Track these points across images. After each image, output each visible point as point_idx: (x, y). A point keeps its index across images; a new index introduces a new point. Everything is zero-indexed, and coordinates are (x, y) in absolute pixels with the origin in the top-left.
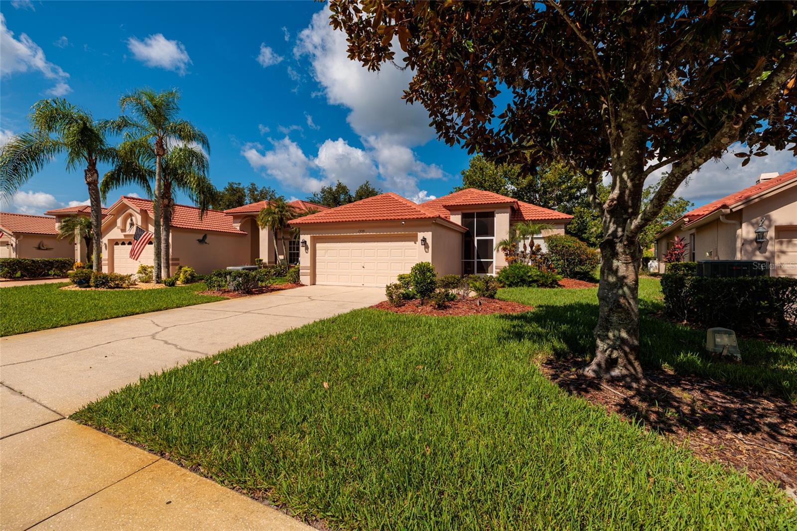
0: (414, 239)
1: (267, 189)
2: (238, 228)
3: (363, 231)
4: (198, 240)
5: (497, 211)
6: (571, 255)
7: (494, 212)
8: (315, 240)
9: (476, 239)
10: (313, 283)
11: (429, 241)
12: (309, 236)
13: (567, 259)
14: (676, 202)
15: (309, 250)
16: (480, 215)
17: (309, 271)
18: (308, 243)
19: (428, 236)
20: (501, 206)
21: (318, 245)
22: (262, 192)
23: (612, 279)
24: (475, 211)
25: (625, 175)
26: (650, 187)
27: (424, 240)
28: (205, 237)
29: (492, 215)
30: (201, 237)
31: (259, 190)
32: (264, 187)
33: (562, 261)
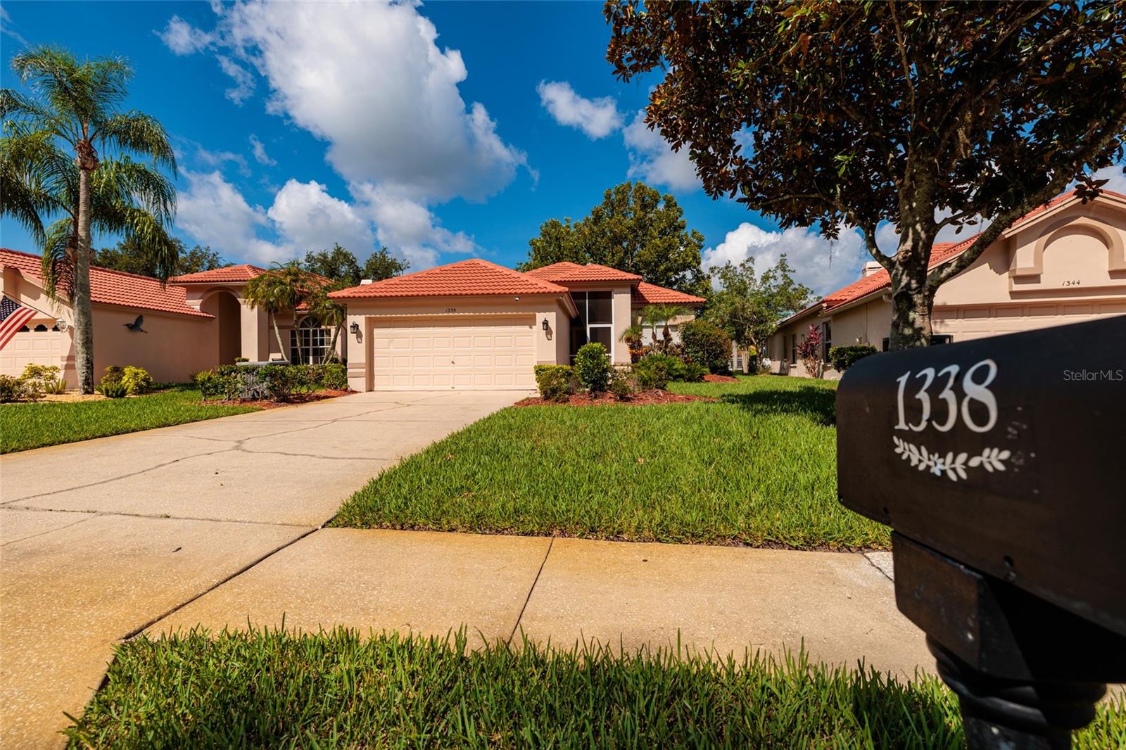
0: (530, 321)
1: (203, 250)
2: (197, 308)
3: (454, 311)
4: (127, 325)
5: (615, 290)
6: (712, 344)
7: (610, 292)
8: (372, 324)
9: (589, 327)
10: (370, 389)
11: (553, 325)
12: (363, 317)
13: (707, 350)
14: (795, 289)
15: (364, 338)
16: (593, 296)
17: (364, 370)
18: (362, 328)
19: (552, 317)
20: (619, 285)
21: (376, 331)
22: (193, 254)
23: (908, 331)
24: (587, 290)
25: (918, 227)
26: (770, 271)
27: (546, 323)
28: (140, 320)
29: (608, 296)
30: (132, 320)
31: (188, 251)
32: (198, 247)
33: (701, 352)
